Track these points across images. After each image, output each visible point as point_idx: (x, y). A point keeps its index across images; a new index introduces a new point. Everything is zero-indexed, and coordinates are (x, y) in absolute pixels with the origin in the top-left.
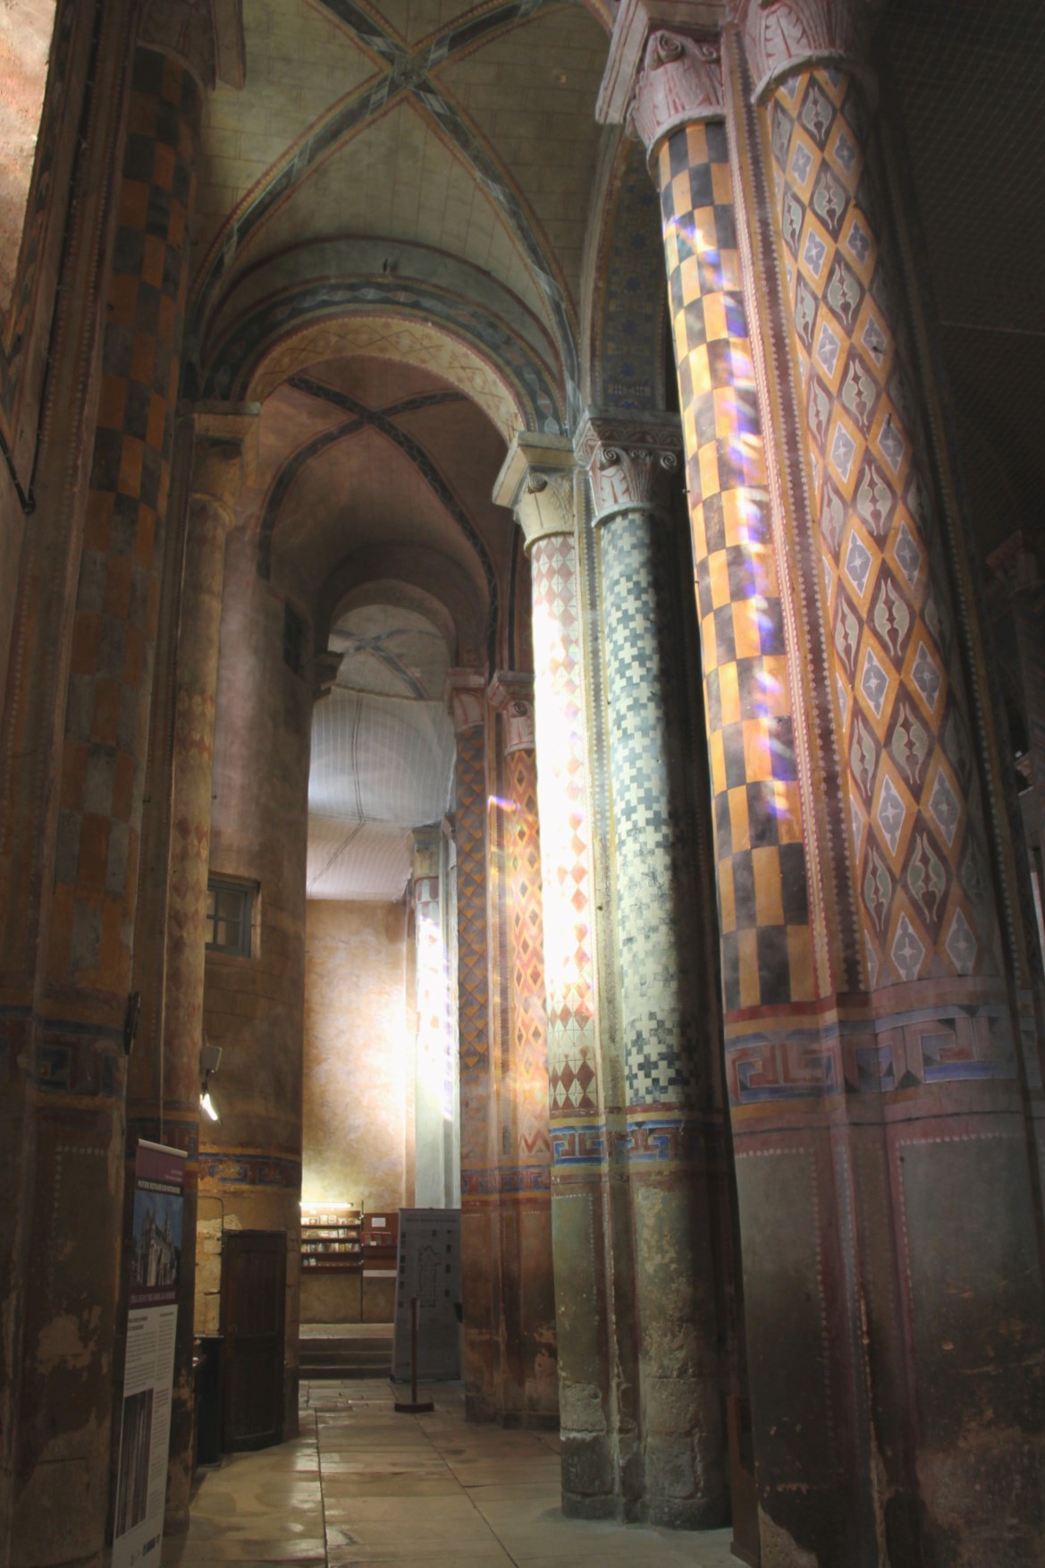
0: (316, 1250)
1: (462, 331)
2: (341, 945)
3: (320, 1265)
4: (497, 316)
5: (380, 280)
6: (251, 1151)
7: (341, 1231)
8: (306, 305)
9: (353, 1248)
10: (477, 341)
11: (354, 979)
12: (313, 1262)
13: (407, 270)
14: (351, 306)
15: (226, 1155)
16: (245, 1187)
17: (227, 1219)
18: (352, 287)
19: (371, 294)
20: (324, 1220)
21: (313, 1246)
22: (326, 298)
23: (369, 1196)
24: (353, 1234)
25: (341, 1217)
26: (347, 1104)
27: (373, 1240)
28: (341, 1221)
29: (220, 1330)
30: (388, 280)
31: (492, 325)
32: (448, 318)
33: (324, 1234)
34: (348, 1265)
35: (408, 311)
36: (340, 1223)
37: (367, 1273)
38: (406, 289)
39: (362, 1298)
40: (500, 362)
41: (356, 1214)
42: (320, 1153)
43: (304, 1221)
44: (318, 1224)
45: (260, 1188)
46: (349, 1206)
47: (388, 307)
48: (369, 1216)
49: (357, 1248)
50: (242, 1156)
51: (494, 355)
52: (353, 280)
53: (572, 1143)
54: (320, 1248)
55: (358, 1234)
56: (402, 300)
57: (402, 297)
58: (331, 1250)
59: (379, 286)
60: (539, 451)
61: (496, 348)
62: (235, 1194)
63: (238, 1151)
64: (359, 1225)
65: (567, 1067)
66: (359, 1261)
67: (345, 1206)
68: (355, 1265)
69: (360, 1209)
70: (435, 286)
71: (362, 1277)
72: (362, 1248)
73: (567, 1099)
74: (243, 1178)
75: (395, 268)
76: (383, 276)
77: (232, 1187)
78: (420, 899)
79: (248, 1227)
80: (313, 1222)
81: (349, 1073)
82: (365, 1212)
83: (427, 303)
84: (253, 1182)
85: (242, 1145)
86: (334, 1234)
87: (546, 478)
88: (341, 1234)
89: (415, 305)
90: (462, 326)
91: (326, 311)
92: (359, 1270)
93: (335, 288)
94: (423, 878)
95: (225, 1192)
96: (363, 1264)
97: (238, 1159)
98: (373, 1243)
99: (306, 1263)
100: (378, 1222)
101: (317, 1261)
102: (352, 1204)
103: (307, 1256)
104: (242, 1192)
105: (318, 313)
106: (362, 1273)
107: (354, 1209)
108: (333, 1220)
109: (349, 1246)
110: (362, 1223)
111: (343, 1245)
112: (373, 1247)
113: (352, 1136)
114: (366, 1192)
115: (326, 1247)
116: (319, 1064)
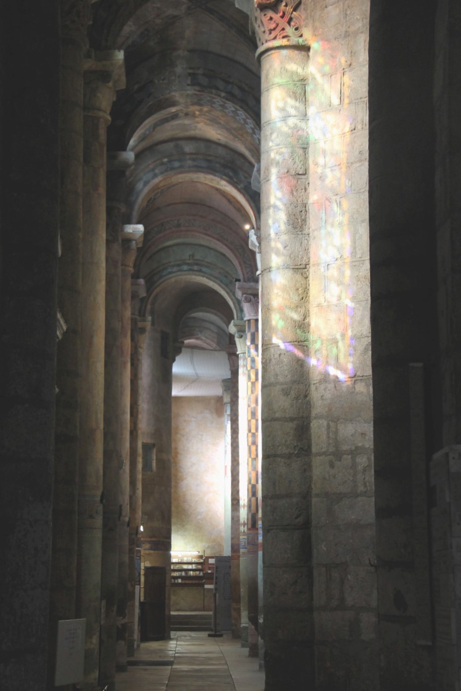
0: (181, 574)
1: (216, 280)
2: (193, 419)
3: (183, 582)
4: (227, 272)
5: (188, 262)
6: (153, 539)
7: (194, 565)
8: (164, 274)
9: (199, 574)
10: (221, 283)
11: (200, 437)
12: (180, 581)
13: (197, 257)
14: (179, 273)
15: (145, 541)
16: (152, 552)
17: (146, 563)
18: (179, 265)
19: (185, 267)
20: (185, 560)
21: (180, 573)
22: (170, 270)
23: (208, 548)
24: (200, 567)
25: (194, 558)
26: (197, 501)
27: (209, 570)
28: (194, 560)
29: (144, 600)
30: (191, 261)
31: (226, 277)
32: (211, 275)
33: (185, 567)
34: (197, 582)
35: (197, 273)
36: (193, 561)
37: (206, 586)
38: (197, 264)
39: (204, 599)
40: (228, 291)
41: (201, 557)
42: (183, 526)
43: (174, 560)
44: (182, 561)
45: (157, 552)
46: (198, 553)
47: (191, 272)
48: (207, 558)
49: (201, 574)
50: (150, 541)
51: (226, 288)
52: (179, 263)
53: (245, 543)
54: (183, 574)
55: (202, 567)
56: (196, 269)
57: (196, 268)
58: (189, 574)
59: (188, 264)
60: (239, 327)
61: (227, 285)
62: (149, 554)
63: (149, 539)
64: (203, 562)
65: (244, 521)
66: (203, 580)
67: (196, 553)
68: (201, 582)
69: (203, 554)
70: (208, 262)
71: (204, 589)
72: (204, 574)
73: (244, 530)
74: (151, 549)
75: (193, 256)
76: (189, 259)
77: (147, 552)
78: (226, 412)
79: (153, 565)
80: (180, 560)
81: (197, 485)
82: (205, 556)
83: (204, 269)
84: (154, 550)
85: (151, 537)
86: (190, 567)
87: (242, 334)
88: (194, 567)
89: (200, 271)
90: (216, 278)
91: (171, 275)
92: (202, 585)
93: (173, 266)
94: (227, 403)
95: (145, 554)
96: (204, 582)
97: (149, 542)
98: (209, 572)
99: (176, 581)
100: (212, 561)
101: (182, 580)
102: (199, 552)
103: (177, 578)
104: (151, 553)
105: (168, 277)
106: (204, 586)
107: (200, 554)
108: (190, 560)
109: (198, 572)
110: (204, 561)
111: (195, 572)
112: (210, 573)
113: (199, 517)
114: (207, 546)
115: (186, 573)
116: (182, 481)
